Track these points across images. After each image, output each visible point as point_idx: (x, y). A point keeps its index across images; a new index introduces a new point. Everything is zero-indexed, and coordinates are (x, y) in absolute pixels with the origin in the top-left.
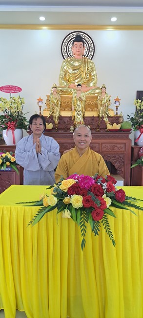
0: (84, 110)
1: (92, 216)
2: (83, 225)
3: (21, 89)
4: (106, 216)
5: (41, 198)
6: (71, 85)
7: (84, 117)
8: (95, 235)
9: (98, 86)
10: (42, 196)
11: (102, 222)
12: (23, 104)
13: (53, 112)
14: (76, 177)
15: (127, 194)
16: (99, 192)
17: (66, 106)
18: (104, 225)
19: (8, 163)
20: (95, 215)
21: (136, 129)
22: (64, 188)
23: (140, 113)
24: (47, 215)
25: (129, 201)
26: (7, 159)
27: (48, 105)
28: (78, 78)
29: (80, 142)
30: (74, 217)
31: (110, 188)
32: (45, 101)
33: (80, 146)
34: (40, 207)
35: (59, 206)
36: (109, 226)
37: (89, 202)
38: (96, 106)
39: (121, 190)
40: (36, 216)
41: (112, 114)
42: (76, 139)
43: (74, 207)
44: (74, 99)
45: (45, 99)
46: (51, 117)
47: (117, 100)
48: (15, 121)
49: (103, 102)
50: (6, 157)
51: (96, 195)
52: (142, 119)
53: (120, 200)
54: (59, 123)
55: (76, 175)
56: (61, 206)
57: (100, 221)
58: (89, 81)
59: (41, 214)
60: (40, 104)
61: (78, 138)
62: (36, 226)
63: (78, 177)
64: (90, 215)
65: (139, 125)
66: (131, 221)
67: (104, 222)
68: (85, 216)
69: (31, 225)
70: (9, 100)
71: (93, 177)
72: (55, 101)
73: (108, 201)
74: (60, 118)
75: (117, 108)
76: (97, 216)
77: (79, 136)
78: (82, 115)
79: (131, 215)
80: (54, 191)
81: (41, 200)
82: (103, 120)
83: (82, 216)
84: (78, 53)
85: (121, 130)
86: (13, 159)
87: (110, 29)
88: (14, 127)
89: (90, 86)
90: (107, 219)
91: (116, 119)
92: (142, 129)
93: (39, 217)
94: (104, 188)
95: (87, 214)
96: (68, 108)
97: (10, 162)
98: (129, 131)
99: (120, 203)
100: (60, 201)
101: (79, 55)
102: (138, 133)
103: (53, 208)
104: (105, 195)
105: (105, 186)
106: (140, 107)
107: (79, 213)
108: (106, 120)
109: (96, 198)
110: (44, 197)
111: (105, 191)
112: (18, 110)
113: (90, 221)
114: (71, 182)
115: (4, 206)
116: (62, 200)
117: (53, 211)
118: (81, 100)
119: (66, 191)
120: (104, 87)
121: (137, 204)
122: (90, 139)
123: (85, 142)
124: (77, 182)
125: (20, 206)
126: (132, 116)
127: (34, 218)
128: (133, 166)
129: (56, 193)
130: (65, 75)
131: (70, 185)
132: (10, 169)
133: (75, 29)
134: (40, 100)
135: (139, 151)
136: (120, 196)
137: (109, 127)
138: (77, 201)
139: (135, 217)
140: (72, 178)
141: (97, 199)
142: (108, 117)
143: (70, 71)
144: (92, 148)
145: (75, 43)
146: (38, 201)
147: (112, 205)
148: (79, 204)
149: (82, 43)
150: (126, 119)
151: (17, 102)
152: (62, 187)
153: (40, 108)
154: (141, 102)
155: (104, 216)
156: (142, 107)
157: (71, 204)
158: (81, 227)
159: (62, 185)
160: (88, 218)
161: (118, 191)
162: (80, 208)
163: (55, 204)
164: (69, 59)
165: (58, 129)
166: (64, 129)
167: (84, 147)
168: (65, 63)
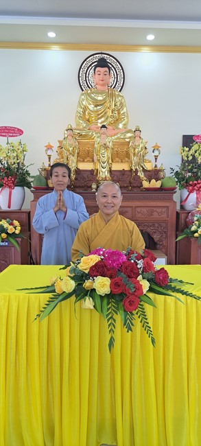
0: (110, 162)
1: (124, 306)
2: (111, 317)
3: (23, 132)
4: (142, 305)
5: (52, 282)
6: (93, 126)
7: (110, 171)
8: (128, 332)
9: (129, 128)
10: (54, 279)
11: (137, 314)
12: (25, 153)
14: (101, 253)
15: (171, 275)
16: (132, 272)
17: (86, 154)
18: (139, 317)
19: (4, 235)
20: (127, 303)
21: (183, 187)
22: (85, 268)
23: (188, 166)
24: (61, 306)
25: (173, 285)
26: (3, 230)
27: (60, 154)
28: (102, 117)
30: (98, 307)
31: (147, 267)
32: (55, 148)
33: (106, 211)
34: (50, 295)
35: (78, 292)
36: (146, 319)
38: (128, 155)
39: (163, 269)
41: (149, 167)
42: (100, 200)
43: (98, 293)
44: (96, 146)
45: (56, 145)
47: (156, 148)
48: (14, 176)
49: (137, 150)
51: (129, 277)
52: (190, 174)
53: (161, 283)
54: (76, 179)
55: (100, 250)
57: (134, 312)
58: (117, 121)
59: (53, 304)
60: (49, 152)
61: (104, 200)
62: (45, 321)
63: (104, 252)
64: (121, 304)
65: (186, 182)
66: (176, 312)
67: (139, 314)
68: (114, 306)
69: (38, 319)
70: (5, 146)
71: (124, 252)
72: (71, 149)
73: (145, 285)
74: (78, 171)
75: (156, 159)
76: (131, 305)
77: (105, 196)
78: (107, 168)
79: (176, 303)
80: (70, 272)
81: (53, 285)
82: (136, 174)
83: (110, 306)
84: (101, 82)
85: (161, 189)
86: (11, 229)
87: (145, 50)
88: (12, 185)
89: (118, 129)
90: (144, 309)
91: (155, 174)
92: (191, 188)
93: (49, 308)
94: (139, 266)
95: (117, 303)
96: (88, 159)
97: (7, 233)
98: (172, 190)
99: (161, 287)
100: (79, 285)
101: (103, 85)
102: (186, 192)
103: (69, 295)
104: (141, 276)
105: (140, 264)
106: (188, 157)
107: (105, 301)
108: (141, 174)
109: (129, 280)
110: (57, 280)
111: (140, 272)
112: (18, 161)
113: (121, 312)
114: (95, 259)
115: (1, 294)
116: (81, 284)
117: (68, 299)
118: (106, 147)
119: (87, 272)
120: (138, 130)
121: (185, 288)
122: (119, 201)
123: (112, 205)
124: (102, 259)
125: (23, 293)
126: (177, 169)
127: (43, 310)
128: (179, 238)
129: (74, 274)
130: (84, 112)
131: (92, 264)
132: (7, 244)
133: (97, 49)
134: (49, 147)
135: (187, 217)
136: (161, 278)
137: (146, 184)
138: (102, 285)
139: (182, 306)
140: (96, 253)
141: (130, 282)
142: (144, 170)
143: (91, 107)
144: (121, 213)
145: (98, 69)
146: (48, 287)
147: (151, 290)
148: (106, 289)
149: (107, 69)
150: (168, 174)
151: (16, 149)
152: (81, 266)
153: (50, 158)
154: (190, 150)
155: (140, 305)
156: (190, 158)
157: (94, 290)
158: (108, 320)
159: (81, 264)
160: (117, 308)
161: (159, 271)
162: (107, 295)
163: (72, 289)
164: (89, 91)
165: (75, 187)
166: (83, 187)
167: (111, 211)
168: (83, 97)
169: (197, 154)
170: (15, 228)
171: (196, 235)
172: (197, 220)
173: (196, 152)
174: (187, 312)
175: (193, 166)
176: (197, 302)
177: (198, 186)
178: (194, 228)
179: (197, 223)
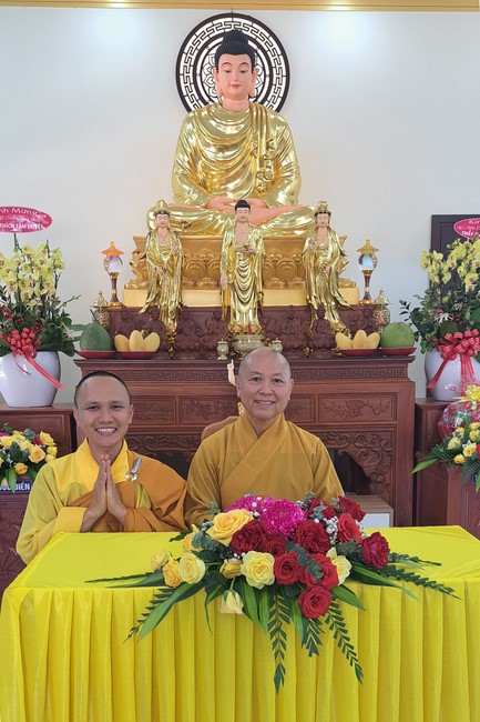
0: (259, 287)
1: (301, 606)
2: (278, 629)
3: (50, 220)
4: (337, 606)
5: (156, 566)
6: (215, 200)
7: (261, 311)
8: (310, 655)
9: (302, 202)
10: (160, 560)
11: (327, 621)
12: (58, 271)
13: (158, 295)
14: (254, 505)
15: (393, 548)
16: (317, 541)
17: (203, 272)
18: (331, 628)
19: (21, 467)
20: (308, 602)
21: (429, 345)
22: (220, 535)
23: (442, 296)
24: (176, 612)
25: (398, 565)
26: (17, 454)
27: (140, 267)
28: (237, 175)
29: (259, 397)
30: (252, 610)
31: (347, 532)
32: (127, 257)
33: (258, 412)
34: (156, 590)
35: (211, 583)
36: (346, 632)
37: (291, 569)
38: (300, 270)
39: (374, 535)
40: (148, 611)
41: (350, 297)
43: (251, 584)
44: (224, 250)
45: (128, 248)
46: (154, 311)
47: (366, 253)
48: (34, 327)
49: (321, 259)
50: (15, 446)
51: (310, 551)
52: (446, 316)
53: (374, 561)
54: (179, 331)
55: (251, 499)
56: (215, 583)
57: (322, 619)
58: (274, 184)
59: (162, 608)
60: (113, 267)
62: (146, 643)
63: (259, 504)
64: (296, 604)
65: (438, 335)
66: (403, 619)
67: (331, 622)
68: (282, 608)
69: (133, 636)
70: (9, 255)
71: (300, 503)
72: (165, 259)
73: (343, 567)
74: (183, 313)
75: (367, 279)
76: (314, 604)
77: (256, 379)
78: (252, 305)
79: (403, 594)
80: (195, 543)
81: (159, 571)
82: (321, 318)
83: (274, 607)
84: (233, 91)
85: (381, 352)
86: (37, 453)
87: (339, 5)
88: (31, 348)
89: (277, 205)
90: (340, 613)
91: (364, 316)
92: (448, 348)
93: (155, 615)
94: (329, 530)
95: (288, 602)
96: (206, 280)
97: (28, 463)
98: (405, 355)
99: (374, 570)
100: (213, 569)
101: (238, 97)
102: (437, 359)
103: (194, 589)
104: (333, 549)
105: (333, 525)
106: (441, 276)
107: (265, 599)
108: (333, 318)
109: (309, 558)
110: (166, 561)
111: (332, 542)
112: (45, 292)
113: (296, 620)
114: (240, 518)
115: (56, 590)
116: (217, 567)
117: (192, 598)
118: (248, 252)
119: (226, 543)
120: (323, 211)
121: (423, 572)
123: (272, 398)
124: (256, 518)
125: (100, 589)
126: (416, 304)
127: (144, 618)
128: (421, 466)
129: (201, 549)
130: (193, 164)
131: (237, 527)
133: (221, 5)
134: (113, 255)
135: (439, 417)
136: (374, 552)
137: (343, 341)
138: (258, 567)
139: (416, 606)
140: (243, 507)
141: (313, 561)
142: (340, 308)
143: (210, 152)
144: (290, 414)
145: (224, 58)
146: (148, 575)
147: (354, 576)
148: (266, 576)
149: (246, 58)
150: (396, 315)
151: (38, 263)
152: (215, 532)
153: (114, 281)
154: (445, 259)
155: (332, 605)
156: (447, 277)
157: (241, 579)
158: (272, 635)
159: (214, 528)
160: (289, 613)
161: (369, 538)
162: (266, 587)
163: (200, 578)
164: (205, 113)
165: (178, 350)
166: (196, 350)
167: (268, 413)
168: (189, 126)
169: (462, 270)
170: (45, 449)
171: (459, 458)
172: (462, 425)
173: (459, 262)
174: (425, 617)
175: (452, 298)
176: (444, 598)
177: (465, 343)
178: (453, 443)
179: (461, 430)
